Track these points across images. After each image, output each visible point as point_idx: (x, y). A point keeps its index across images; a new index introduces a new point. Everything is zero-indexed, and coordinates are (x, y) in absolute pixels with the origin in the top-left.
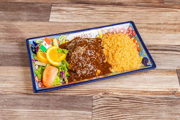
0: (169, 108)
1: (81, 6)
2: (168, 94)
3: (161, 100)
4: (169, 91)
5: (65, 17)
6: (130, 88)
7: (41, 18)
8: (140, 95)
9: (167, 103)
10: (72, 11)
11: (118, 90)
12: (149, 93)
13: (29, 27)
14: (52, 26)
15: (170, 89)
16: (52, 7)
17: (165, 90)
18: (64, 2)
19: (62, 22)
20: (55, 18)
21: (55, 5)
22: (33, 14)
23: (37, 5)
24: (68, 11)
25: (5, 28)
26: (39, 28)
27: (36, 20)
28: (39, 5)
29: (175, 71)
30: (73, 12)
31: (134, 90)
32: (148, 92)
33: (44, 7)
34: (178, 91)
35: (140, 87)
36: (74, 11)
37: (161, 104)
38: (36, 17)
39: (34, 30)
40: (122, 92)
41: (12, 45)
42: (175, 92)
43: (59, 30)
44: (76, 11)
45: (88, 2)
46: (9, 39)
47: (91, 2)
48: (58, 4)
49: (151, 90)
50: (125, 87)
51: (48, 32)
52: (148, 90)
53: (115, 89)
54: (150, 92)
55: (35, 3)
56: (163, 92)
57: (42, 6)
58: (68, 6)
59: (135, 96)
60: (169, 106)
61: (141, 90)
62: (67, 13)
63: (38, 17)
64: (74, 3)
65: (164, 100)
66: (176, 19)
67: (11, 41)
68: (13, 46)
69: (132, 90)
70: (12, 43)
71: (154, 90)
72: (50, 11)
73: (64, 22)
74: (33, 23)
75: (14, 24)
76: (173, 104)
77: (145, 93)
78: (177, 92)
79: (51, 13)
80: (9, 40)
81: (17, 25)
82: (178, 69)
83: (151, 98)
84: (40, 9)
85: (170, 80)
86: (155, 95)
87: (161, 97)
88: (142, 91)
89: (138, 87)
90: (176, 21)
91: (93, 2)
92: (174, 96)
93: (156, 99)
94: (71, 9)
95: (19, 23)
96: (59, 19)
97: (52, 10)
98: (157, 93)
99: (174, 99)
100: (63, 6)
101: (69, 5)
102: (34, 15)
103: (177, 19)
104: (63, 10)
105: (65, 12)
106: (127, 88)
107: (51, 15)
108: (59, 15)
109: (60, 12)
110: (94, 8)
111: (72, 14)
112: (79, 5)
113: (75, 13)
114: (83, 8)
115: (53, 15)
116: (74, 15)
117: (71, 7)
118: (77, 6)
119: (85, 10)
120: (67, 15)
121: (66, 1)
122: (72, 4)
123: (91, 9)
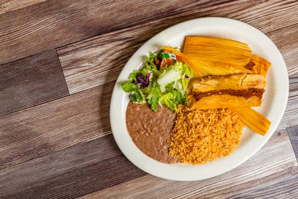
0: (288, 196)
1: (107, 39)
2: (283, 175)
3: (275, 188)
4: (282, 170)
5: (90, 74)
6: (232, 182)
8: (248, 190)
9: (283, 190)
10: (98, 56)
11: (218, 192)
12: (258, 183)
13: (44, 119)
15: (283, 166)
16: (60, 58)
17: (278, 169)
19: (92, 89)
20: (76, 83)
21: (62, 51)
22: (36, 86)
23: (32, 62)
24: (90, 60)
25: (5, 134)
26: (61, 116)
27: (47, 100)
28: (36, 60)
29: (285, 133)
30: (100, 59)
31: (238, 184)
32: (256, 181)
33: (45, 62)
34: (294, 165)
35: (245, 177)
36: (101, 55)
37: (277, 193)
38: (44, 92)
39: (54, 122)
40: (224, 194)
41: (36, 164)
42: (291, 168)
44: (104, 53)
45: (116, 23)
46: (25, 154)
47: (120, 23)
48: (66, 46)
49: (260, 177)
50: (226, 184)
52: (257, 178)
53: (213, 191)
54: (259, 180)
55: (26, 58)
56: (275, 174)
57: (41, 61)
58: (85, 48)
59: (241, 194)
60: (288, 193)
61: (247, 180)
62: (91, 64)
65: (280, 187)
66: (268, 21)
67: (30, 157)
68: (39, 167)
69: (236, 186)
70: (33, 162)
71: (263, 176)
72: (58, 69)
74: (46, 106)
75: (17, 121)
76: (292, 189)
77: (253, 184)
78: (293, 168)
79: (65, 73)
80: (26, 158)
81: (21, 121)
82: (289, 126)
83: (262, 190)
84: (42, 70)
85: (280, 150)
86: (267, 183)
87: (274, 183)
88: (248, 182)
89: (242, 177)
90: (269, 24)
91: (123, 21)
92: (291, 175)
93: (268, 189)
94: (94, 52)
95: (24, 116)
96: (83, 83)
97: (62, 65)
98: (269, 178)
99: (291, 180)
100: (77, 50)
101: (87, 44)
102: (38, 89)
103: (271, 20)
104: (81, 60)
105: (87, 64)
106: (228, 185)
107: (66, 78)
108: (79, 74)
109: (78, 66)
110: (131, 38)
111: (100, 64)
112: (103, 38)
113: (104, 61)
114: (113, 44)
115: (70, 76)
116: (105, 65)
117: (91, 46)
118: (102, 42)
119: (117, 46)
120: (94, 70)
121: (78, 36)
122: (91, 39)
123: (128, 42)
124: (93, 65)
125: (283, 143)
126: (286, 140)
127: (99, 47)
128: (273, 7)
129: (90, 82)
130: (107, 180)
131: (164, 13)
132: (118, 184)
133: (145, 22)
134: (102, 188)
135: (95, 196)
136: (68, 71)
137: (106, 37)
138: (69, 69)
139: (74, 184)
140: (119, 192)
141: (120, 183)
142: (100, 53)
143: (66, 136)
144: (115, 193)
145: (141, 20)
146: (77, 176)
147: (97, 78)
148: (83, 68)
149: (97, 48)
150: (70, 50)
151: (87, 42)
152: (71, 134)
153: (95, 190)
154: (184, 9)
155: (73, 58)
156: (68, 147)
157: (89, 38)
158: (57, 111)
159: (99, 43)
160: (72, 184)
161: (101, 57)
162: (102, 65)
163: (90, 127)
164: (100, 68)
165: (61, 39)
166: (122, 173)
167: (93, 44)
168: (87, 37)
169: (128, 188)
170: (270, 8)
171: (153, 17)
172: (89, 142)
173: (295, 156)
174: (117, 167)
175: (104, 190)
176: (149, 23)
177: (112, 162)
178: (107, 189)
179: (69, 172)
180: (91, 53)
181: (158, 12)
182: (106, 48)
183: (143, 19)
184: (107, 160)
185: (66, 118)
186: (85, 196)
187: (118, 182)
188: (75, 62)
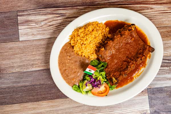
1: (49, 11)
4: (139, 113)
5: (35, 31)
7: (9, 37)
10: (41, 21)
14: (24, 47)
15: (141, 111)
16: (18, 17)
17: (137, 112)
18: (30, 7)
19: (33, 40)
20: (25, 34)
21: (20, 14)
24: (36, 22)
26: (11, 53)
27: (5, 41)
28: (3, 16)
29: (146, 91)
30: (43, 23)
33: (9, 18)
34: (147, 112)
36: (44, 21)
38: (4, 36)
39: (6, 56)
42: (145, 113)
43: (32, 52)
44: (46, 20)
45: (57, 3)
47: (60, 3)
48: (23, 11)
51: (21, 56)
57: (6, 17)
58: (35, 14)
62: (36, 25)
63: (7, 36)
64: (41, 7)
72: (16, 24)
73: (36, 40)
74: (3, 45)
79: (20, 27)
82: (149, 87)
84: (6, 22)
91: (62, 3)
94: (40, 18)
96: (29, 36)
97: (19, 22)
100: (30, 15)
101: (37, 12)
104: (31, 21)
105: (34, 25)
107: (19, 30)
108: (28, 29)
109: (28, 24)
110: (64, 14)
111: (42, 26)
112: (47, 11)
113: (44, 24)
114: (52, 15)
115: (22, 30)
116: (45, 27)
117: (39, 14)
118: (46, 13)
119: (55, 17)
120: (37, 29)
121: (33, 6)
122: (40, 10)
123: (62, 16)
124: (37, 26)
125: (144, 97)
126: (146, 95)
127: (44, 16)
128: (155, 13)
129: (33, 35)
130: (31, 97)
131: (87, 3)
132: (37, 101)
133: (75, 6)
134: (27, 102)
135: (22, 106)
136: (21, 26)
137: (49, 10)
138: (22, 25)
139: (11, 96)
140: (37, 106)
141: (39, 101)
142: (43, 20)
143: (12, 66)
144: (34, 106)
145: (73, 4)
146: (13, 91)
147: (38, 34)
148: (31, 27)
149: (42, 16)
150: (26, 14)
151: (37, 11)
152: (15, 65)
153: (22, 102)
154: (100, 3)
155: (26, 19)
156: (12, 72)
157: (39, 9)
158: (10, 49)
159: (44, 13)
160: (9, 95)
161: (44, 22)
162: (43, 27)
163: (28, 63)
164: (41, 28)
165: (21, 6)
166: (41, 95)
167: (40, 13)
168: (38, 8)
169: (43, 105)
170: (153, 14)
171: (80, 4)
172: (25, 72)
173: (149, 106)
174: (39, 91)
175: (28, 103)
176: (77, 7)
177: (36, 87)
178: (30, 103)
179: (9, 88)
180: (38, 18)
181: (84, 2)
182: (48, 17)
183: (74, 4)
184: (34, 85)
185: (14, 55)
186: (16, 105)
187: (38, 100)
188: (27, 21)
